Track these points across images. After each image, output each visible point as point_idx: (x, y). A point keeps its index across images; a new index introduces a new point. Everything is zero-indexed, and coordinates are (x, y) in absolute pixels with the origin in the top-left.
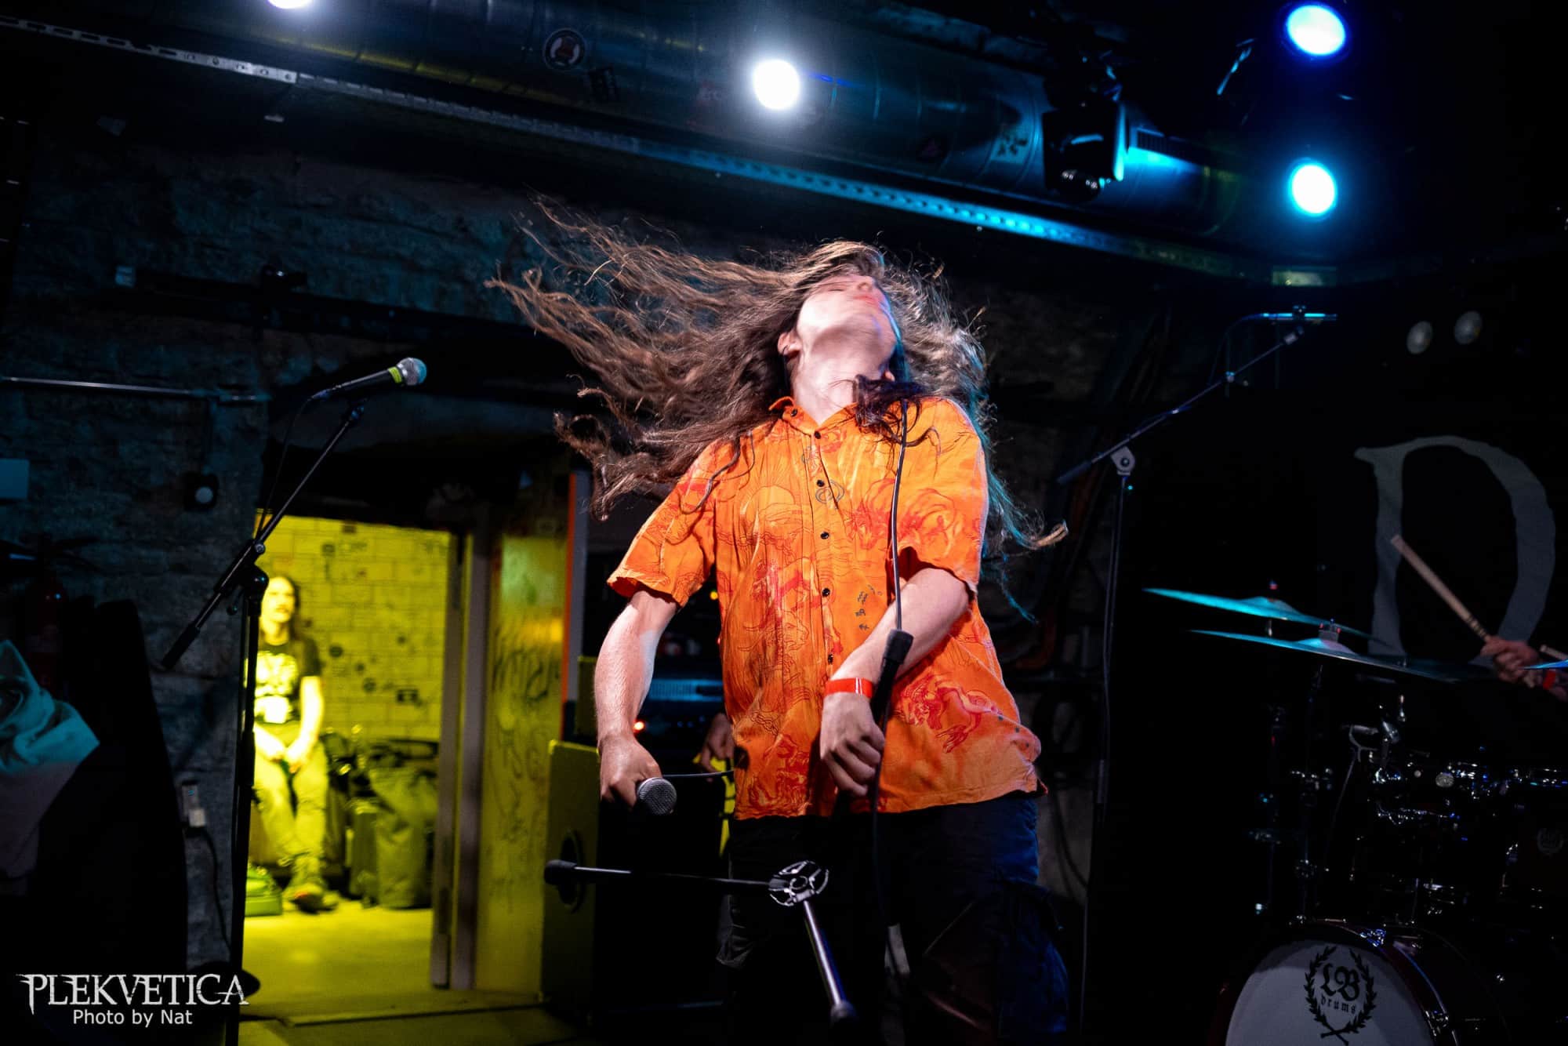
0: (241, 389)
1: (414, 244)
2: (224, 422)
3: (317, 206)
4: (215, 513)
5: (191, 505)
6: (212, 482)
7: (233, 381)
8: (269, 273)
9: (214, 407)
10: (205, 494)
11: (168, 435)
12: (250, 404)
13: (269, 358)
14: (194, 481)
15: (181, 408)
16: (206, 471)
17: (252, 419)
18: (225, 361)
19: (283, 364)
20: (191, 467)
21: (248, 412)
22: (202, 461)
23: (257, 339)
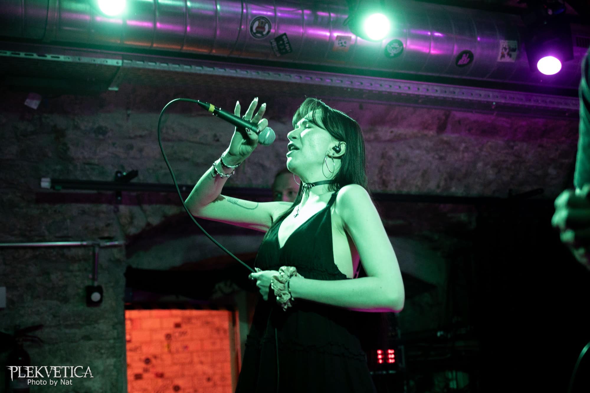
0: (110, 239)
1: (192, 152)
2: (103, 257)
3: (141, 136)
4: (103, 305)
5: (90, 303)
6: (99, 289)
7: (106, 235)
8: (119, 175)
9: (97, 250)
10: (96, 297)
11: (75, 267)
12: (115, 246)
13: (124, 221)
14: (90, 290)
15: (80, 252)
16: (96, 284)
17: (117, 254)
18: (101, 225)
19: (131, 223)
20: (88, 283)
21: (115, 251)
22: (94, 279)
23: (117, 211)
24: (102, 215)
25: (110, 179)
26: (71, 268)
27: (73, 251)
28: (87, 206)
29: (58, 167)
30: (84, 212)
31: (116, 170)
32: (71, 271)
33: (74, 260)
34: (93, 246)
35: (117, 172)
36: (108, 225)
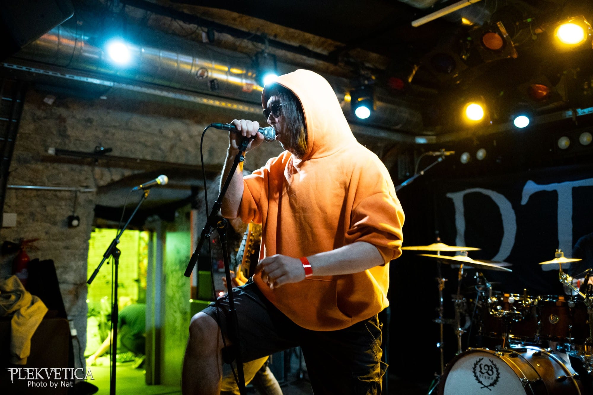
0: (87, 187)
1: (145, 138)
2: (81, 198)
3: (114, 126)
4: (78, 229)
5: (70, 225)
6: (78, 218)
7: (85, 184)
8: (98, 148)
9: (78, 194)
10: (75, 222)
11: (63, 203)
12: (90, 192)
13: (97, 177)
14: (71, 218)
15: (67, 194)
16: (76, 215)
17: (91, 197)
18: (82, 178)
19: (101, 178)
20: (70, 214)
21: (89, 195)
22: (74, 212)
23: (93, 170)
24: (83, 172)
25: (91, 150)
26: (60, 204)
27: (63, 193)
28: (74, 166)
29: (59, 141)
30: (72, 170)
31: (95, 145)
32: (60, 206)
33: (62, 199)
34: (76, 192)
35: (96, 147)
36: (87, 179)
